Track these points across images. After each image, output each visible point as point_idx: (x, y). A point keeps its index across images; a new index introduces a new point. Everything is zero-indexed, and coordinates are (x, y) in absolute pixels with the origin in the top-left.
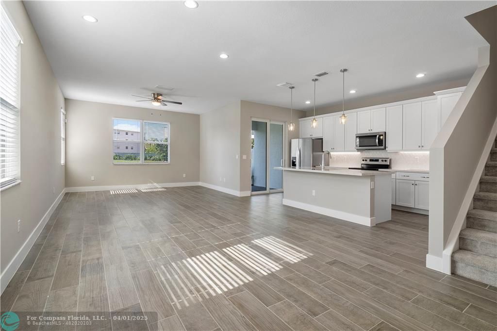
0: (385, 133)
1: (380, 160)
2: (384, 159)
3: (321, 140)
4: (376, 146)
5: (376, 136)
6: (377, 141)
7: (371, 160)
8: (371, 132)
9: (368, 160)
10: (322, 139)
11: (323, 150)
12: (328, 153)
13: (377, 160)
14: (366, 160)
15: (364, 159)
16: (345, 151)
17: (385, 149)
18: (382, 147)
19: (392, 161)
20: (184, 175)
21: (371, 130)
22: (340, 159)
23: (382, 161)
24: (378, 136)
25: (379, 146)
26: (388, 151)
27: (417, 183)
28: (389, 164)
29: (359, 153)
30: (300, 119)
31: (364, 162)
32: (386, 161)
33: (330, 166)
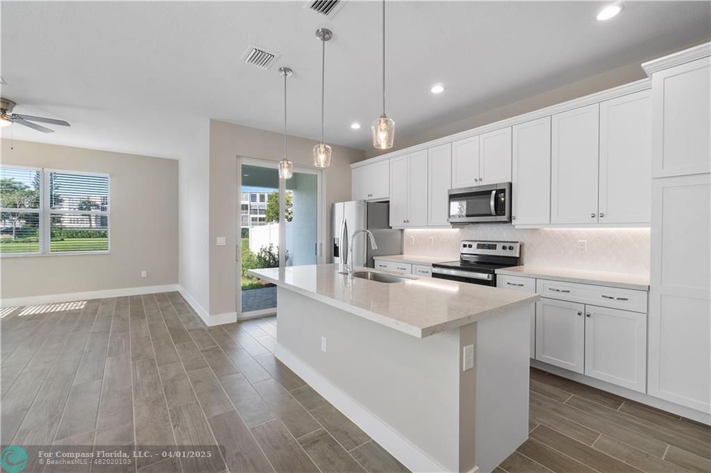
0: (511, 184)
1: (499, 246)
2: (508, 245)
3: (386, 204)
4: (491, 215)
5: (490, 192)
6: (492, 203)
7: (479, 246)
8: (481, 184)
9: (475, 245)
10: (388, 202)
11: (390, 225)
12: (402, 230)
13: (494, 247)
14: (470, 246)
15: (467, 243)
16: (428, 226)
17: (511, 221)
18: (505, 218)
19: (525, 249)
20: (144, 274)
21: (481, 180)
22: (423, 242)
23: (504, 248)
24: (494, 192)
25: (497, 214)
26: (516, 227)
27: (589, 310)
28: (518, 255)
29: (457, 230)
30: (352, 166)
31: (466, 250)
32: (511, 248)
33: (406, 256)
